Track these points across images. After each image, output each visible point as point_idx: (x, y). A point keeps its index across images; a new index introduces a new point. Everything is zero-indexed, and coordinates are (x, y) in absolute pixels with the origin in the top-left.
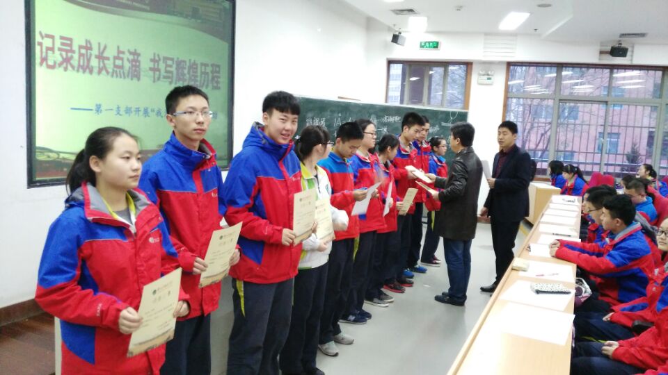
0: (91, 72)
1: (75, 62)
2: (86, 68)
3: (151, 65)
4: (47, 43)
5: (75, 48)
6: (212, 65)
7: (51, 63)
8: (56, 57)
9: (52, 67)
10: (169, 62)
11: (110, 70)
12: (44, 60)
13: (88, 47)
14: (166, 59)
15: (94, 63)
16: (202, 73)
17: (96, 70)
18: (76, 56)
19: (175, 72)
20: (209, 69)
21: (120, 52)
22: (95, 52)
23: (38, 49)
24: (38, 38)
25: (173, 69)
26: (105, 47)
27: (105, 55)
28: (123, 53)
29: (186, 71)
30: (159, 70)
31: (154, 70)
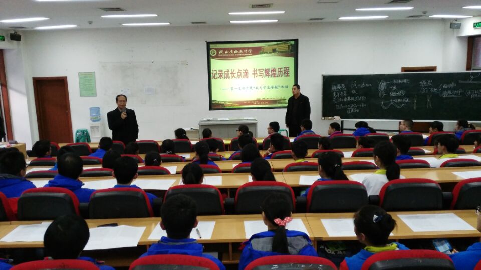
0: (229, 78)
1: (224, 77)
2: (227, 77)
3: (253, 73)
4: (215, 73)
5: (224, 72)
6: (284, 68)
7: (216, 78)
8: (218, 76)
9: (217, 79)
10: (261, 71)
11: (236, 77)
12: (214, 77)
13: (228, 71)
14: (259, 70)
15: (230, 75)
16: (278, 72)
17: (231, 78)
18: (224, 75)
19: (264, 74)
20: (282, 70)
21: (239, 71)
22: (230, 72)
23: (212, 75)
24: (212, 72)
25: (264, 73)
26: (234, 70)
27: (234, 73)
28: (241, 71)
29: (270, 72)
30: (256, 74)
31: (254, 74)
